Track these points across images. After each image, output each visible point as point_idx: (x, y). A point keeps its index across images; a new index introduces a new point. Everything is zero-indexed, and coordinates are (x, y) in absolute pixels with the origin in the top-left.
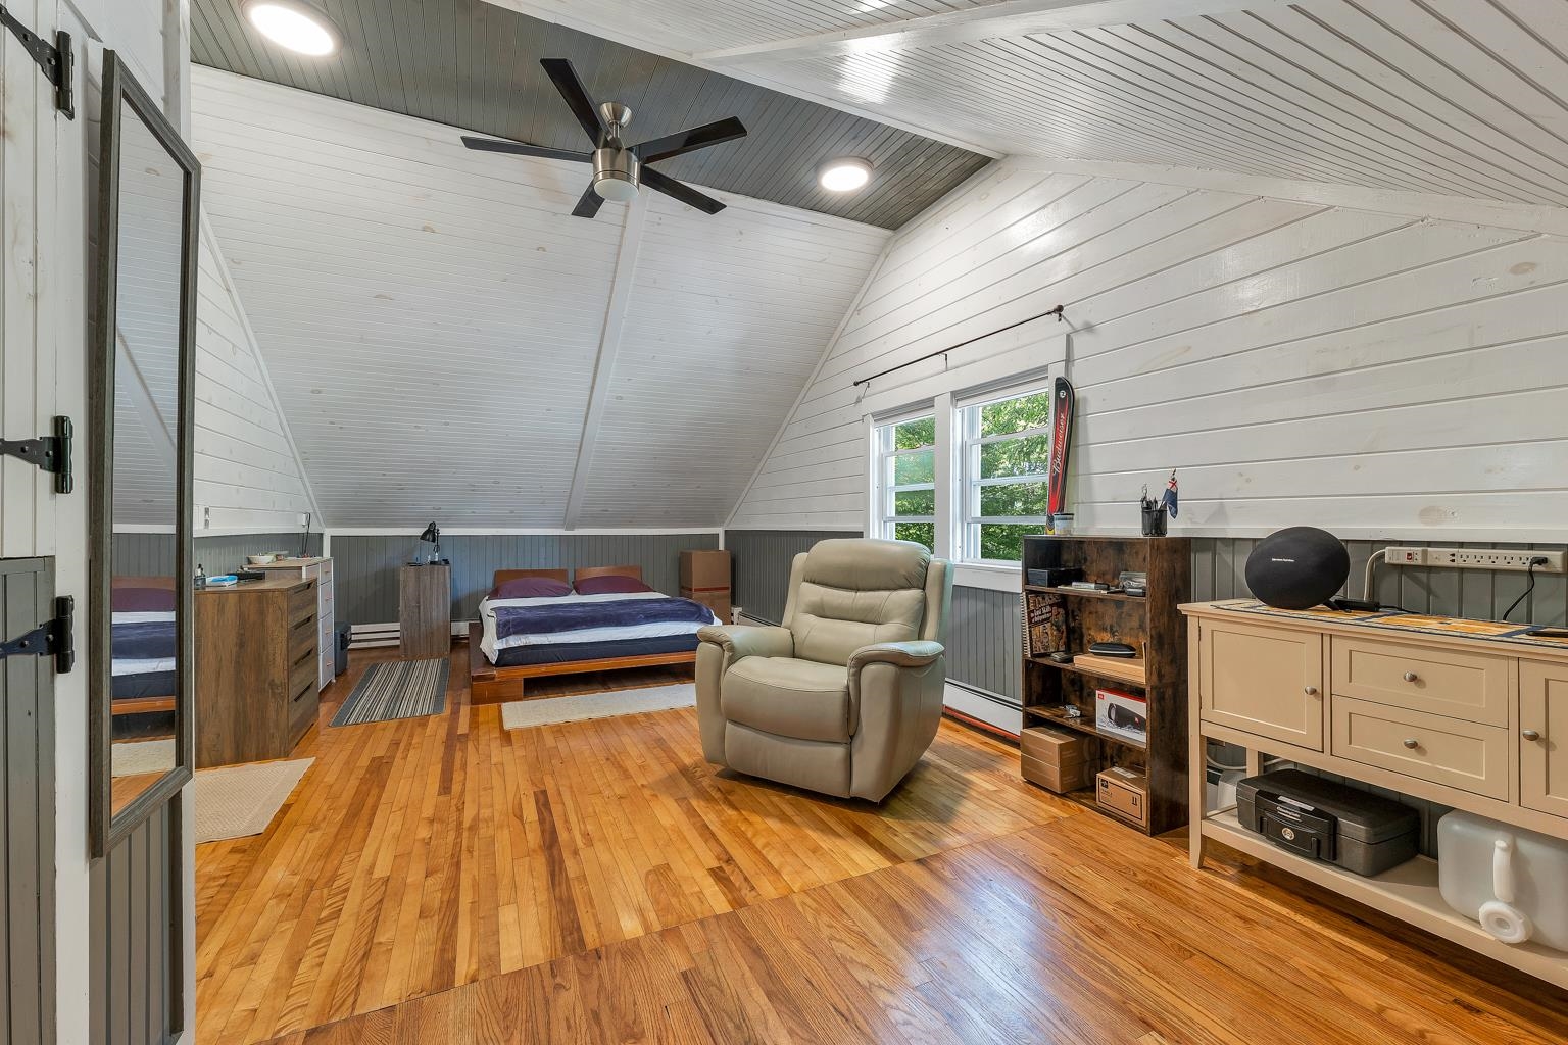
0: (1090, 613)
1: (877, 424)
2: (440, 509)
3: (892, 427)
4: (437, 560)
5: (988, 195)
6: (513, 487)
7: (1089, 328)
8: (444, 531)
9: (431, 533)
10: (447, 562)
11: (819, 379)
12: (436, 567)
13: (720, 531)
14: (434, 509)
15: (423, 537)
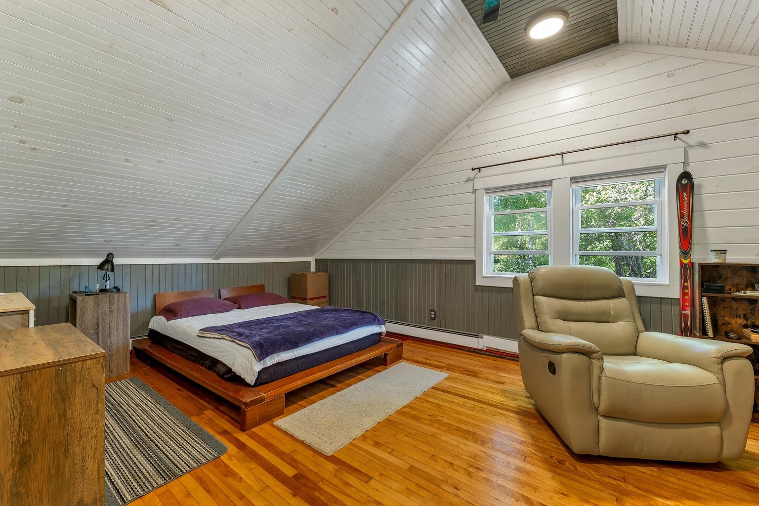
0: (724, 308)
1: (488, 195)
2: (111, 241)
3: (494, 199)
4: (108, 287)
5: (604, 64)
6: (189, 225)
7: (703, 145)
8: (117, 261)
9: (107, 263)
10: (118, 289)
11: (423, 166)
12: (108, 295)
13: (311, 259)
14: (105, 241)
15: (101, 267)
